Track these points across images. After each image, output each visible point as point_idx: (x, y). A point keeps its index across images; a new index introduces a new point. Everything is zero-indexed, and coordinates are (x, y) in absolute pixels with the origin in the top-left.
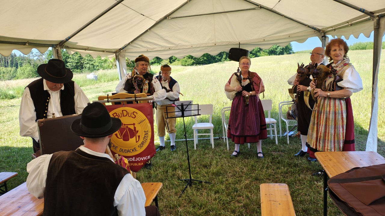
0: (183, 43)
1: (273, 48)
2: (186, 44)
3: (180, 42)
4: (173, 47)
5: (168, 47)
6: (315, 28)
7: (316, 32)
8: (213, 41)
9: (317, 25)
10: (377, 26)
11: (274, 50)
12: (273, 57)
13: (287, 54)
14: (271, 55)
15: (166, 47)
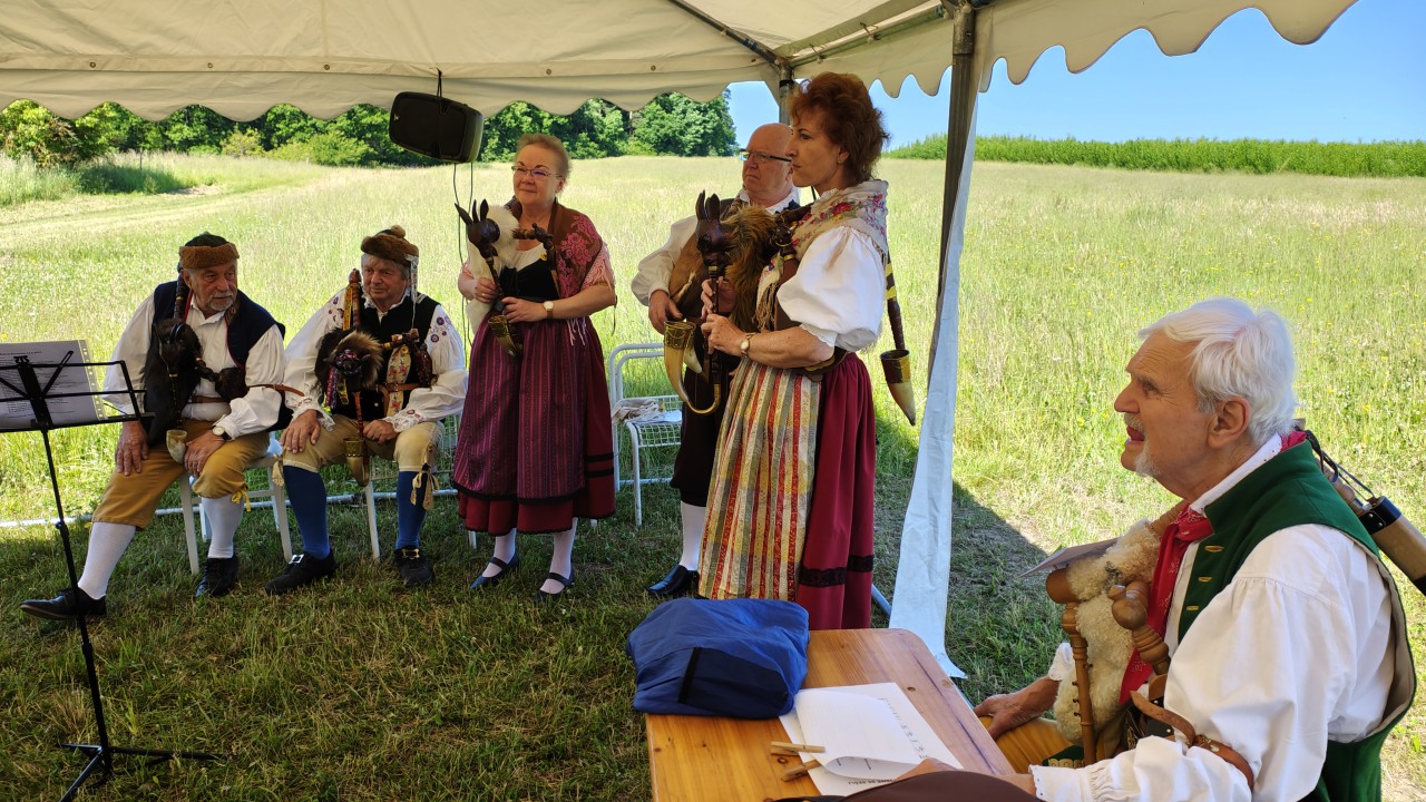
0: (165, 45)
1: (671, 127)
2: (180, 49)
3: (145, 38)
4: (109, 59)
5: (82, 55)
6: (756, 44)
7: (758, 61)
8: (314, 52)
9: (757, 30)
10: (963, 45)
11: (675, 136)
12: (670, 160)
13: (719, 155)
14: (662, 153)
15: (73, 55)
